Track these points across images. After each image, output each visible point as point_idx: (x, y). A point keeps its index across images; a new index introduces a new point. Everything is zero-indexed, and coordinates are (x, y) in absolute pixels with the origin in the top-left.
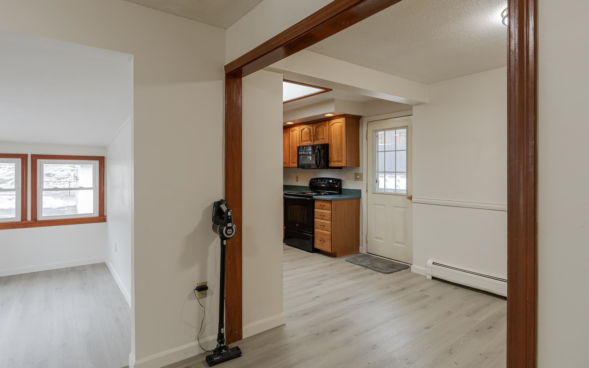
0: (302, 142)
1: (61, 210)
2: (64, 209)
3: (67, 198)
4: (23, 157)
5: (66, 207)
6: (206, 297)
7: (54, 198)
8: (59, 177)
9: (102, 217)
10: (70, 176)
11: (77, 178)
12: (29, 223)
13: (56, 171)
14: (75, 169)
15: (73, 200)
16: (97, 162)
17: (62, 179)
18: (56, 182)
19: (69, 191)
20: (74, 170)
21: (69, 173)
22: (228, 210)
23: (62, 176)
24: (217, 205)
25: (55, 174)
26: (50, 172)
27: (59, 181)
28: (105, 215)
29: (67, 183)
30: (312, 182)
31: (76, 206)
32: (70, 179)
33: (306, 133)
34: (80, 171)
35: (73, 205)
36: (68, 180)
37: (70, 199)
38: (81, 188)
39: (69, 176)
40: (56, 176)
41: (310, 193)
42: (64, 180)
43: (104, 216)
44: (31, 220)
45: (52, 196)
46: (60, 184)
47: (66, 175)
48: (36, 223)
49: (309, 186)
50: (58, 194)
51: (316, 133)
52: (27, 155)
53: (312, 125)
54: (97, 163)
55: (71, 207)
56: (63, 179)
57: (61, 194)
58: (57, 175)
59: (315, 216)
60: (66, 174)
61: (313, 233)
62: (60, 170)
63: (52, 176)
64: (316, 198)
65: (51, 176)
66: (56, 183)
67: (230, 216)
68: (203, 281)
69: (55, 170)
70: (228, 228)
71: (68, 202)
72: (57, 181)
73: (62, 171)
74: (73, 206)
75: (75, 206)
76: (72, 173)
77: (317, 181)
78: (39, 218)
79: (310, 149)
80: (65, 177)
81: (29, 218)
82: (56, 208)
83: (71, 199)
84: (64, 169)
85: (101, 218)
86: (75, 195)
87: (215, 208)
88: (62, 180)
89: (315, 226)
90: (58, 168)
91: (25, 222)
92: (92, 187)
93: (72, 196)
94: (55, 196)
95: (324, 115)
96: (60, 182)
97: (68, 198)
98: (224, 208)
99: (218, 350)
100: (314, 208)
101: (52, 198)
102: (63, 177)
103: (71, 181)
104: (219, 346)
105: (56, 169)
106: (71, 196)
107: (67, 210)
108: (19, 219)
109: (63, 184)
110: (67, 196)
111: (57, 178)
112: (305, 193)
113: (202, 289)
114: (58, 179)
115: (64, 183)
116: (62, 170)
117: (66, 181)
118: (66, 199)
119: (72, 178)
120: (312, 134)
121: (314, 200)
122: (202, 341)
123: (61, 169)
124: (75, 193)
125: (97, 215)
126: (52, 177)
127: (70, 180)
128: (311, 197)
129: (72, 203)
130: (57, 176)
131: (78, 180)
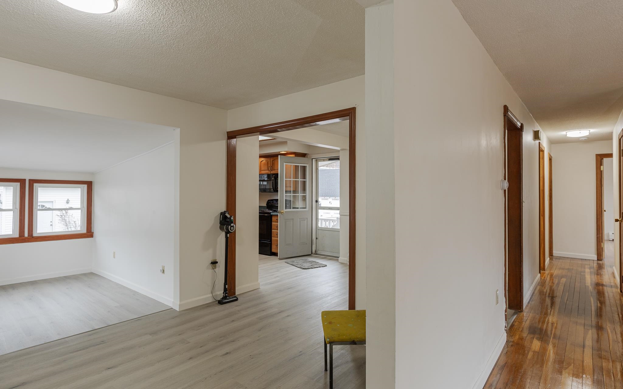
0: (261, 171)
4: (22, 182)
6: (216, 268)
12: (26, 238)
16: (86, 186)
22: (231, 216)
24: (223, 214)
28: (92, 232)
30: (269, 203)
33: (264, 164)
38: (71, 209)
41: (267, 211)
44: (28, 236)
48: (32, 238)
49: (266, 206)
51: (273, 165)
52: (25, 180)
53: (269, 158)
59: (273, 228)
61: (271, 241)
64: (274, 214)
67: (233, 220)
68: (214, 259)
70: (231, 226)
77: (273, 202)
78: (35, 235)
79: (266, 176)
81: (26, 235)
85: (89, 234)
87: (221, 216)
89: (272, 235)
91: (22, 238)
92: (80, 207)
95: (279, 152)
98: (227, 215)
99: (225, 298)
100: (271, 222)
104: (225, 296)
108: (17, 235)
112: (264, 211)
113: (214, 263)
120: (269, 165)
121: (272, 216)
122: (213, 294)
125: (85, 231)
128: (270, 213)
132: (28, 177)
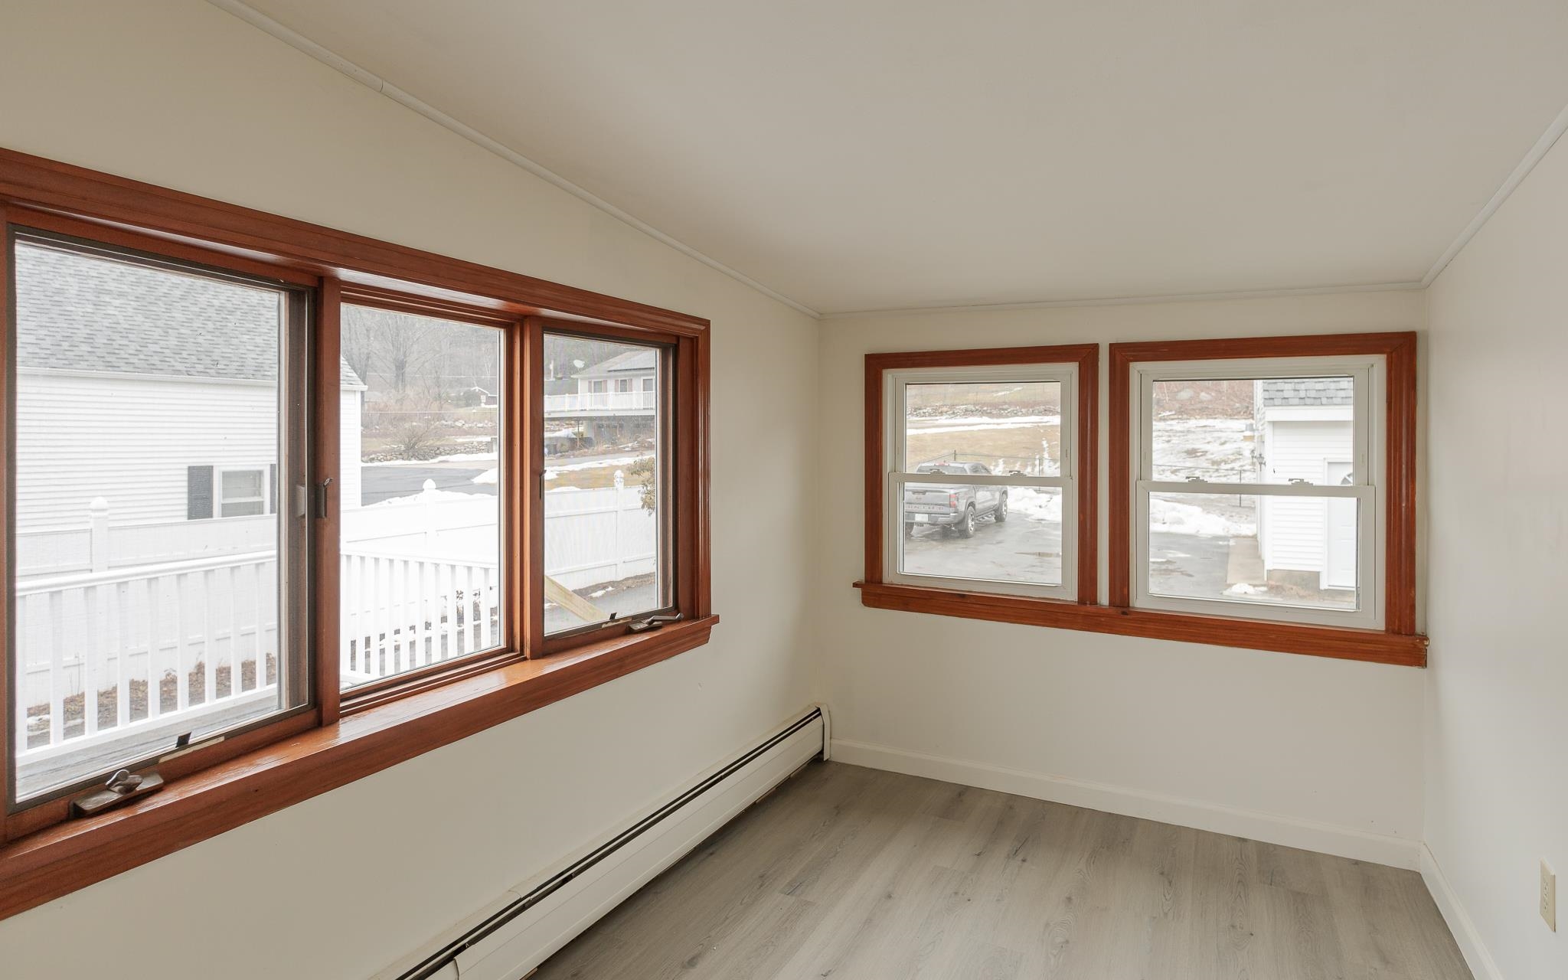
1: (1221, 543)
2: (1226, 543)
3: (1234, 514)
4: (1084, 355)
5: (1231, 538)
7: (1204, 510)
8: (1215, 459)
9: (1405, 640)
10: (1241, 457)
11: (1260, 460)
12: (1104, 613)
13: (1208, 443)
14: (1256, 434)
15: (1249, 519)
16: (1378, 363)
17: (1223, 464)
18: (1208, 472)
19: (1239, 495)
20: (1251, 438)
21: (1240, 448)
23: (1221, 457)
25: (1206, 452)
26: (1196, 446)
27: (1215, 467)
28: (1419, 629)
29: (1234, 474)
31: (1256, 538)
32: (1241, 463)
34: (1268, 439)
35: (1251, 534)
36: (1236, 465)
37: (1241, 517)
39: (1238, 457)
40: (1209, 456)
42: (1229, 466)
43: (1411, 631)
44: (1111, 604)
45: (1199, 506)
46: (1218, 476)
47: (1233, 454)
48: (1124, 617)
50: (1212, 500)
52: (1097, 346)
54: (1375, 367)
55: (1244, 537)
56: (1226, 462)
57: (1220, 502)
58: (1212, 454)
60: (1230, 452)
62: (1218, 442)
63: (1201, 455)
65: (1198, 457)
66: (1208, 474)
69: (1207, 441)
71: (1236, 522)
72: (1211, 467)
73: (1223, 444)
74: (1249, 537)
75: (1254, 537)
76: (1247, 447)
78: (1136, 603)
80: (1229, 459)
81: (1104, 597)
82: (1210, 537)
83: (1245, 517)
84: (1227, 440)
85: (1401, 641)
86: (1253, 506)
88: (1223, 466)
90: (1213, 437)
91: (1089, 608)
93: (1247, 509)
94: (1207, 507)
96: (1217, 470)
97: (1238, 513)
101: (1200, 509)
102: (1225, 458)
103: (1244, 468)
105: (1209, 439)
106: (1244, 507)
107: (1234, 544)
108: (1072, 595)
109: (1225, 476)
110: (1234, 506)
111: (1210, 462)
114: (1214, 463)
115: (1226, 473)
116: (1222, 440)
117: (1232, 469)
118: (1232, 516)
119: (1246, 462)
123: (1219, 438)
124: (1254, 502)
125: (1376, 622)
126: (1201, 458)
127: (1242, 466)
129: (1247, 529)
130: (1213, 456)
131: (1265, 464)
132: (1103, 333)
